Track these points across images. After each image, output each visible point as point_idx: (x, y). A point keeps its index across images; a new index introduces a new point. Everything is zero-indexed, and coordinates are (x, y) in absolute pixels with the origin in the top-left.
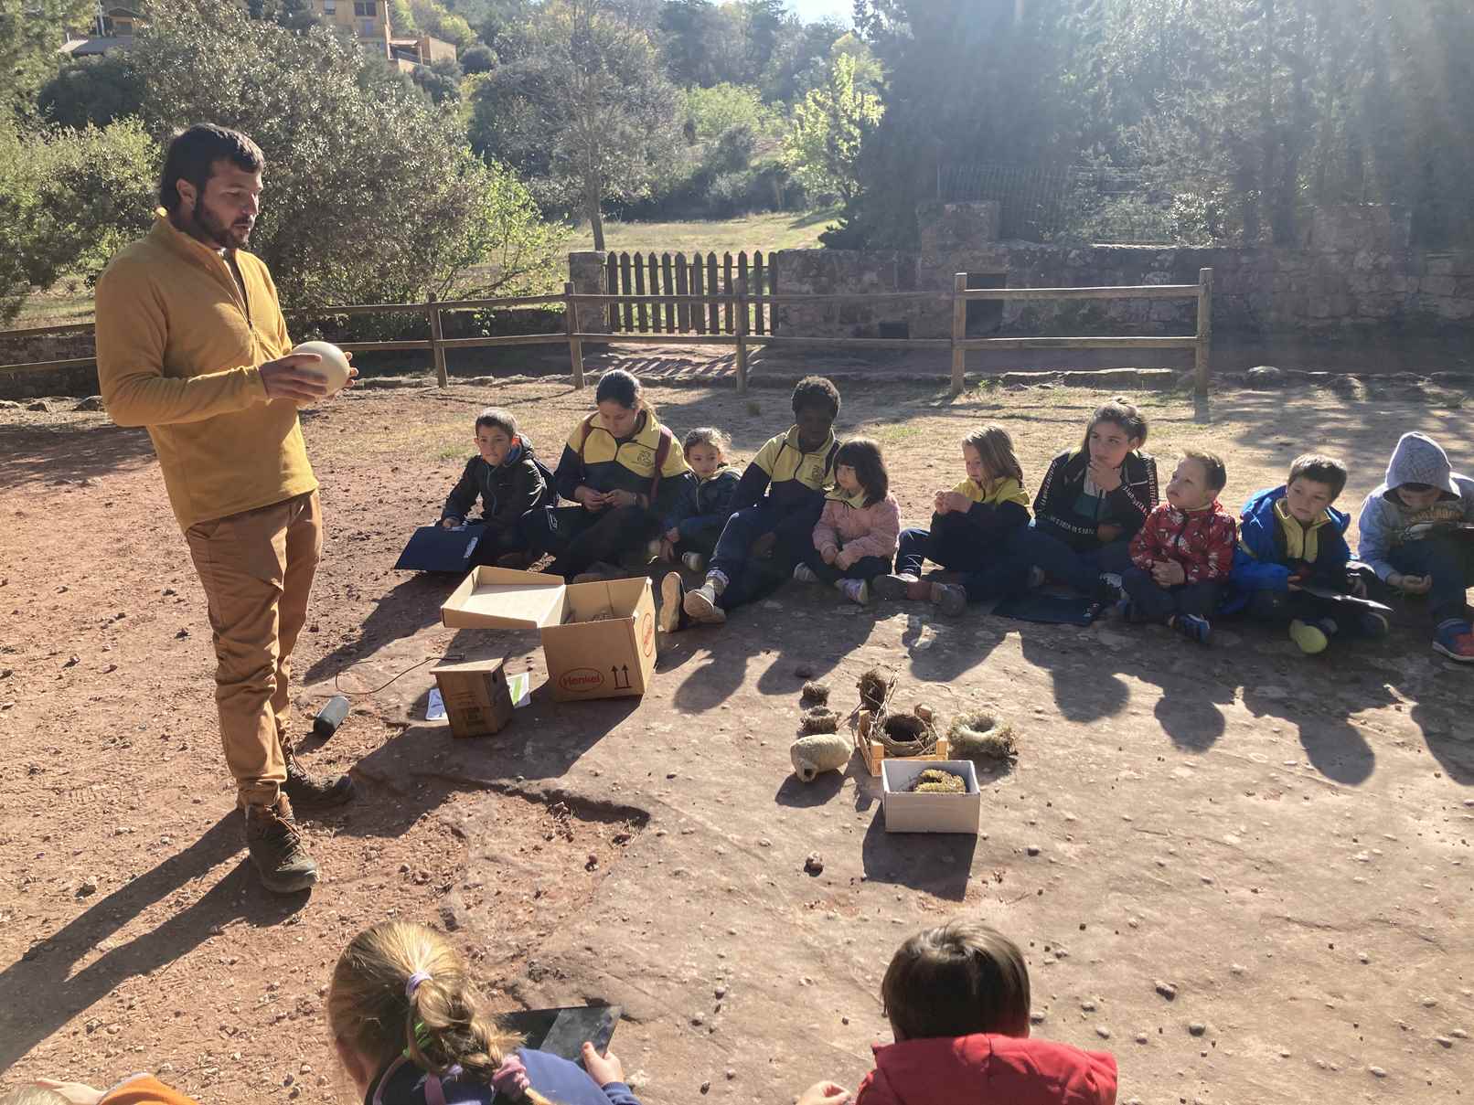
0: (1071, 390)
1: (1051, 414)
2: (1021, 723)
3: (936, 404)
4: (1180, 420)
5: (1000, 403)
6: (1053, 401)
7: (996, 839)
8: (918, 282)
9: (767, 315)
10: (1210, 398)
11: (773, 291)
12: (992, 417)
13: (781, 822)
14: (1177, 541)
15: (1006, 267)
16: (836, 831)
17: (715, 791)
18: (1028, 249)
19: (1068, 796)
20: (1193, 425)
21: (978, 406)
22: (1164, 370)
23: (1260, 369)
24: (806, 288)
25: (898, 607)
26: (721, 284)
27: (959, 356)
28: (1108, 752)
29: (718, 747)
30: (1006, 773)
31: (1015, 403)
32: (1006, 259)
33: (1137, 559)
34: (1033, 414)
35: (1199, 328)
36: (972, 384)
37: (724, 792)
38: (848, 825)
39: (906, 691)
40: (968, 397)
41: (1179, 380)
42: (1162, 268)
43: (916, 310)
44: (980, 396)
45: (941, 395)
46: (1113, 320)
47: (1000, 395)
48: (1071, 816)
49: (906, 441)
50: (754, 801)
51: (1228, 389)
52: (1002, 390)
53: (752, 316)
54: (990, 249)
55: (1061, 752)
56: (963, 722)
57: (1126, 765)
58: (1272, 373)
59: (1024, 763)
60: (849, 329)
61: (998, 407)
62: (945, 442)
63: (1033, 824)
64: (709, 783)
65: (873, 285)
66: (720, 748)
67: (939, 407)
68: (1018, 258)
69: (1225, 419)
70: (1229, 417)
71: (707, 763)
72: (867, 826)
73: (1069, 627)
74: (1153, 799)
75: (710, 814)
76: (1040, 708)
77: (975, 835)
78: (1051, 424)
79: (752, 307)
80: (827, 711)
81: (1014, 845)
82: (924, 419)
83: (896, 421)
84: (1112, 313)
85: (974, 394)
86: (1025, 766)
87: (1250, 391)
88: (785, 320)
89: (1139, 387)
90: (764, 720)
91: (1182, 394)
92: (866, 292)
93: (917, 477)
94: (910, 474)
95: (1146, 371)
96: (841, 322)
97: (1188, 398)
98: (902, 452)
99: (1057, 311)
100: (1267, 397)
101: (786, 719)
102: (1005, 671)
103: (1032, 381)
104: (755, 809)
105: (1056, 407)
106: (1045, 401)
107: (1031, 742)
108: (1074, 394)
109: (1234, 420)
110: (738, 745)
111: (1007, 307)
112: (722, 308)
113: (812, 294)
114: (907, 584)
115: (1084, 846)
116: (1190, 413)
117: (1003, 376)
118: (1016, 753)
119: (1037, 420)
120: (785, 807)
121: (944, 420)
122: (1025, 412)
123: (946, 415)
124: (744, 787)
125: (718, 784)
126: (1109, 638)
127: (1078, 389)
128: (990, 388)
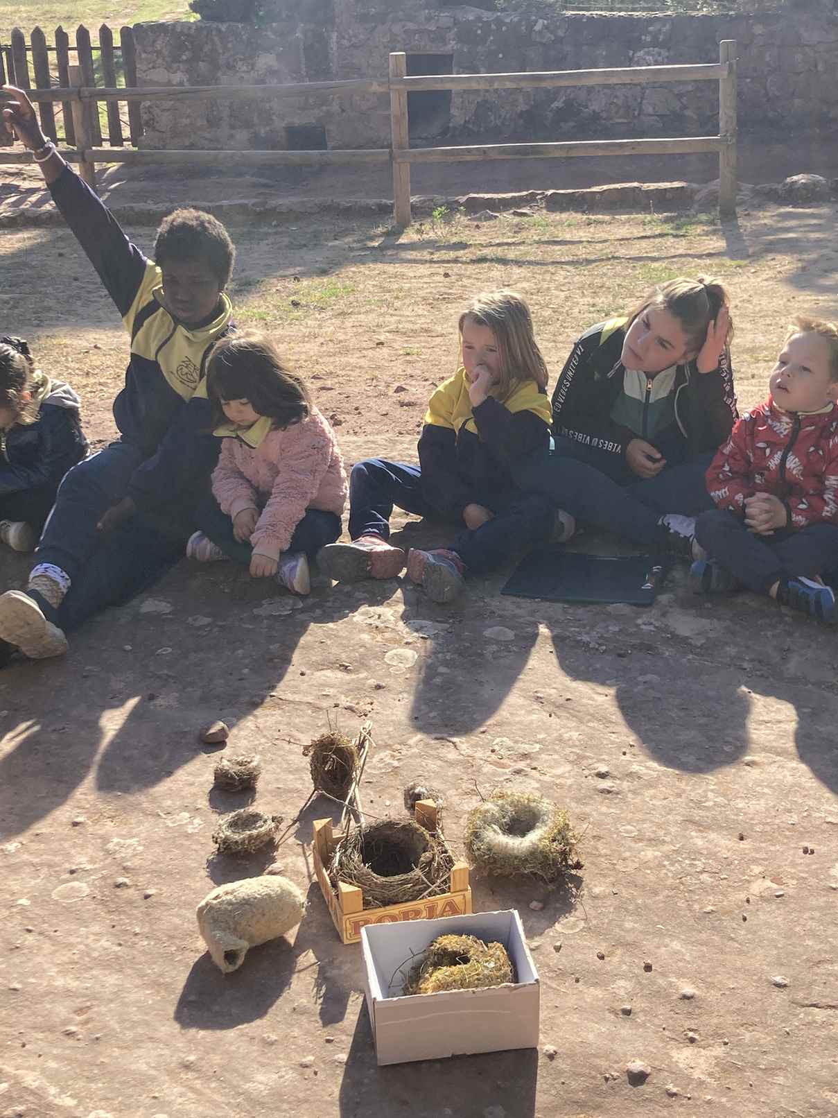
0: (557, 216)
1: (534, 253)
2: (578, 801)
3: (376, 244)
4: (710, 255)
5: (464, 239)
6: (533, 235)
7: (571, 1055)
8: (334, 67)
9: (125, 118)
10: (740, 222)
11: (131, 82)
12: (456, 261)
13: (187, 1067)
14: (784, 460)
15: (452, 46)
16: (290, 1075)
17: (62, 1010)
18: (479, 19)
19: (676, 945)
20: (727, 261)
21: (433, 245)
22: (676, 184)
23: (800, 178)
24: (178, 77)
25: (358, 595)
26: (54, 74)
27: (403, 173)
28: (724, 843)
29: (67, 909)
30: (568, 908)
31: (483, 239)
32: (451, 35)
33: (720, 493)
34: (512, 254)
35: (721, 124)
36: (421, 212)
37: (80, 1011)
38: (309, 1059)
39: (385, 754)
40: (419, 231)
41: (697, 197)
42: (655, 43)
43: (335, 108)
44: (435, 230)
45: (380, 230)
46: (596, 117)
47: (462, 228)
48: (688, 989)
49: (341, 306)
50: (134, 1025)
51: (760, 207)
52: (464, 220)
53: (104, 120)
54: (428, 19)
55: (650, 854)
56: (489, 821)
57: (757, 869)
58: (815, 184)
59: (595, 884)
60: (242, 135)
61: (462, 246)
62: (398, 304)
63: (627, 1012)
64: (51, 993)
65: (272, 72)
66: (70, 912)
67: (380, 248)
68: (466, 34)
69: (768, 251)
70: (772, 248)
71: (47, 947)
72: (344, 1057)
73: (623, 608)
74: (812, 934)
75: (53, 1064)
76: (603, 769)
77: (534, 1051)
78: (537, 269)
79: (102, 106)
80: (255, 818)
81: (603, 1063)
82: (362, 268)
83: (324, 272)
84: (595, 106)
85: (426, 227)
86: (597, 890)
87: (789, 209)
88: (151, 124)
89: (646, 209)
90: (149, 843)
91: (703, 217)
92: (263, 82)
93: (363, 362)
94: (352, 360)
95: (653, 186)
96: (232, 127)
97: (712, 223)
98: (337, 321)
99: (522, 107)
100: (813, 216)
101: (188, 836)
102: (538, 699)
103: (504, 205)
104: (137, 1043)
105: (539, 242)
106: (524, 234)
107: (597, 838)
108: (561, 223)
109: (780, 252)
110: (103, 902)
111: (457, 101)
112: (58, 108)
113: (187, 86)
114: (369, 555)
115: (719, 1051)
116: (719, 244)
117: (463, 199)
118: (578, 866)
119: (518, 263)
120: (193, 1031)
121: (390, 268)
122: (499, 252)
123: (392, 261)
124: (117, 995)
125: (68, 993)
126: (685, 625)
127: (564, 216)
128: (447, 219)
